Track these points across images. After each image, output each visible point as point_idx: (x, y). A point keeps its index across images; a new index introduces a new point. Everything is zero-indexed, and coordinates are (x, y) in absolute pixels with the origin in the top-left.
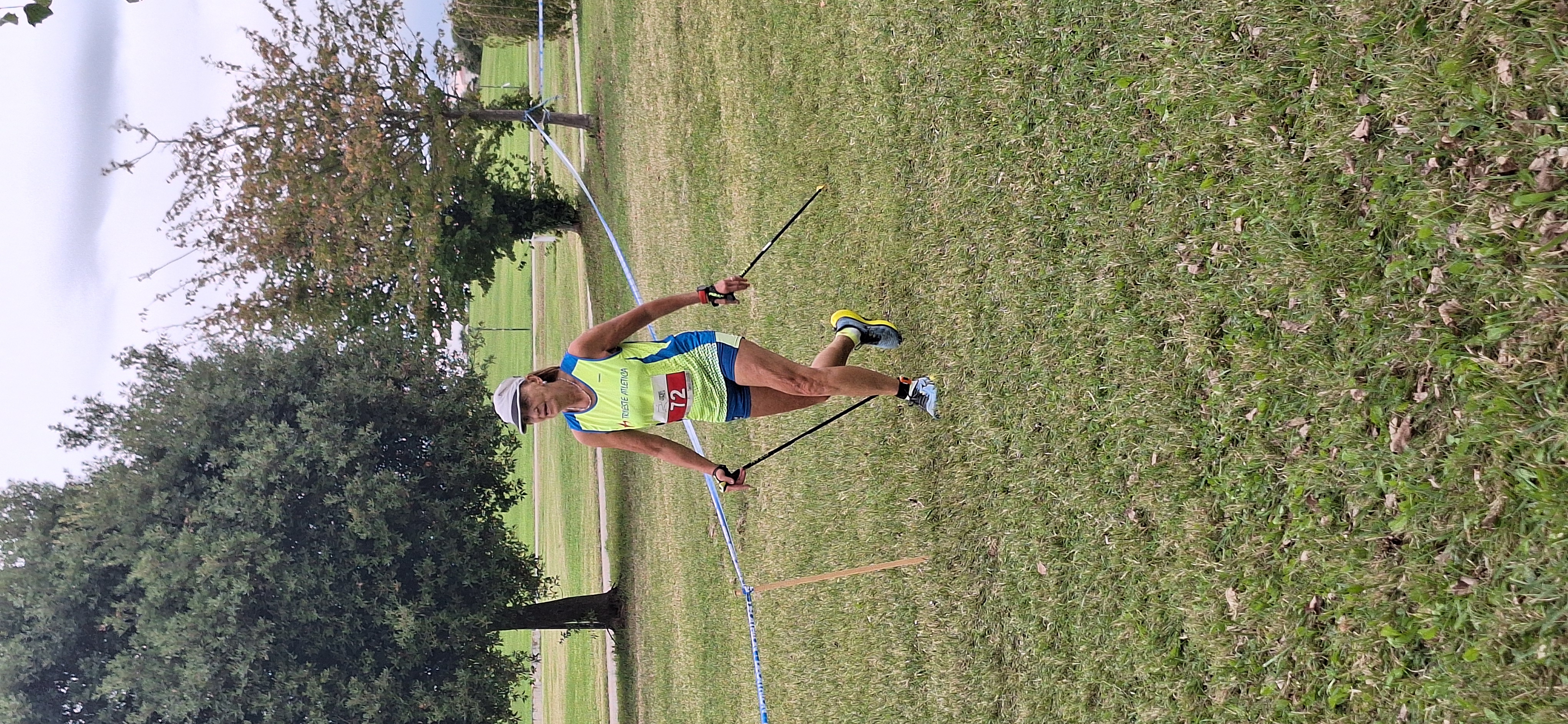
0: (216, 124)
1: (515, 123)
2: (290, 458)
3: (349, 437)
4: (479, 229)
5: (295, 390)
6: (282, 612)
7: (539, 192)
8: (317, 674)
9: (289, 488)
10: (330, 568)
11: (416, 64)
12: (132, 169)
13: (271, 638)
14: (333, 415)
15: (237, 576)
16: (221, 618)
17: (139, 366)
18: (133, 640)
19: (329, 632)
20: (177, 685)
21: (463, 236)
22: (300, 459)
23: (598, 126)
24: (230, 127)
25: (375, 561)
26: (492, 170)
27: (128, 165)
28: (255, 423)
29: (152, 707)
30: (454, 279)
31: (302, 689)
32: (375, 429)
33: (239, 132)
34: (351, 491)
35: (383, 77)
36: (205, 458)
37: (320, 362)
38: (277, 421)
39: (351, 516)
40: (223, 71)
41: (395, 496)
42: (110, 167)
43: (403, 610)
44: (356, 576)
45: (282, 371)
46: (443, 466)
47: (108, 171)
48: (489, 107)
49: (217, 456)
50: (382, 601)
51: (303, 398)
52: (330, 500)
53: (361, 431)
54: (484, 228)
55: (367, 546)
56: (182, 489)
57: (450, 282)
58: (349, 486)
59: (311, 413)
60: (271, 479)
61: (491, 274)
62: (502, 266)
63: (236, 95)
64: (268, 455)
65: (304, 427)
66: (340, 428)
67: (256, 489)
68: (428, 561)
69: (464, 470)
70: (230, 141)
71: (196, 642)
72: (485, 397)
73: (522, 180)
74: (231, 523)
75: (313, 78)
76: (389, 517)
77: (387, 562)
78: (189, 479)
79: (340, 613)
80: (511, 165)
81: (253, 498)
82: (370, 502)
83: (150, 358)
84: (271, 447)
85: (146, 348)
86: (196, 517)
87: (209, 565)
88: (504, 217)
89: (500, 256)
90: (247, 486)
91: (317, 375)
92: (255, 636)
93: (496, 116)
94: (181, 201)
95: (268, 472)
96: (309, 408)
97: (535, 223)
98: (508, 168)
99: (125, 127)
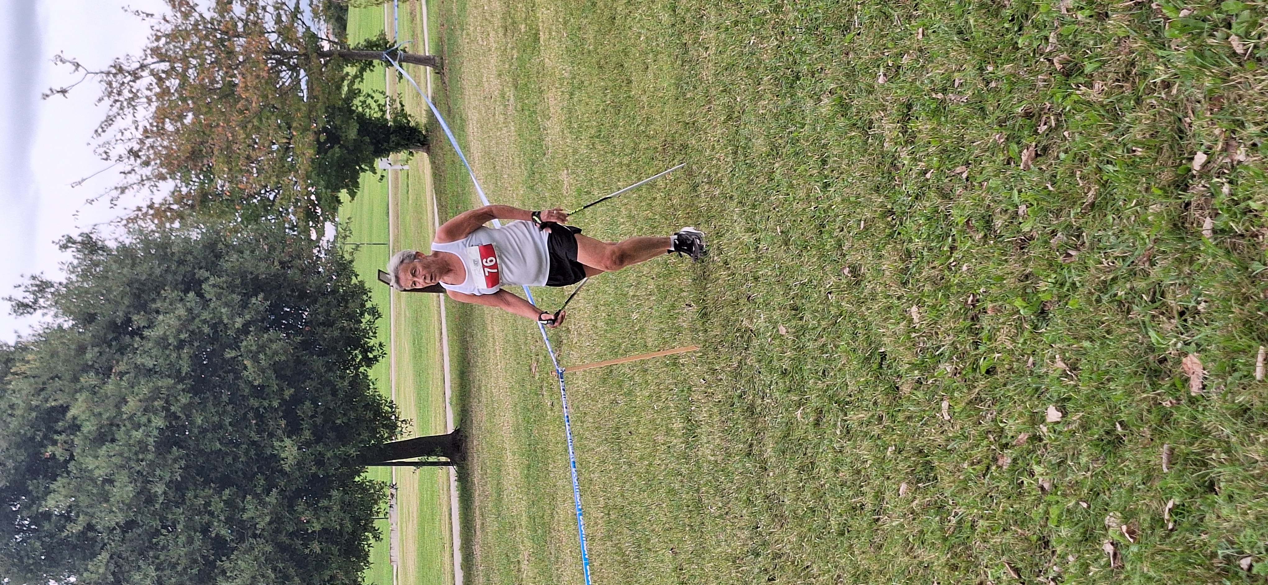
0: (134, 59)
1: (376, 62)
2: (197, 320)
3: (244, 305)
4: (347, 149)
5: (201, 268)
6: (191, 442)
7: (395, 120)
8: (219, 493)
9: (196, 344)
10: (229, 408)
11: (296, 13)
12: (66, 95)
13: (183, 463)
14: (232, 288)
15: (155, 414)
16: (143, 447)
17: (74, 249)
18: (71, 466)
19: (229, 460)
20: (107, 501)
21: (333, 155)
22: (204, 322)
23: (442, 64)
24: (145, 62)
25: (266, 404)
26: (356, 102)
27: (63, 92)
28: (168, 293)
29: (87, 518)
30: (327, 188)
31: (207, 504)
32: (266, 299)
33: (152, 67)
34: (246, 347)
35: (269, 24)
36: (129, 321)
37: (220, 246)
38: (186, 292)
39: (245, 368)
40: (139, 18)
41: (281, 351)
42: (49, 92)
43: (288, 442)
44: (251, 415)
45: (191, 253)
46: (320, 330)
47: (47, 96)
48: (355, 49)
49: (138, 320)
50: (271, 435)
51: (207, 274)
52: (229, 354)
53: (254, 300)
54: (351, 148)
55: (259, 392)
56: (110, 346)
57: (324, 190)
58: (244, 343)
59: (214, 286)
60: (182, 336)
61: (356, 185)
62: (366, 179)
63: (150, 37)
64: (179, 318)
65: (208, 296)
66: (237, 298)
67: (170, 344)
68: (308, 403)
69: (336, 333)
70: (145, 73)
71: (122, 467)
72: (354, 278)
73: (381, 110)
74: (150, 372)
75: (212, 24)
76: (277, 368)
77: (275, 404)
78: (115, 339)
79: (237, 445)
80: (372, 98)
81: (167, 352)
82: (261, 356)
83: (83, 243)
84: (182, 312)
85: (80, 236)
86: (122, 367)
87: (132, 405)
88: (367, 139)
89: (364, 170)
90: (162, 342)
91: (218, 256)
92: (170, 462)
93: (361, 56)
94: (106, 121)
95: (179, 332)
96: (212, 281)
97: (391, 145)
98: (369, 101)
99: (61, 60)
